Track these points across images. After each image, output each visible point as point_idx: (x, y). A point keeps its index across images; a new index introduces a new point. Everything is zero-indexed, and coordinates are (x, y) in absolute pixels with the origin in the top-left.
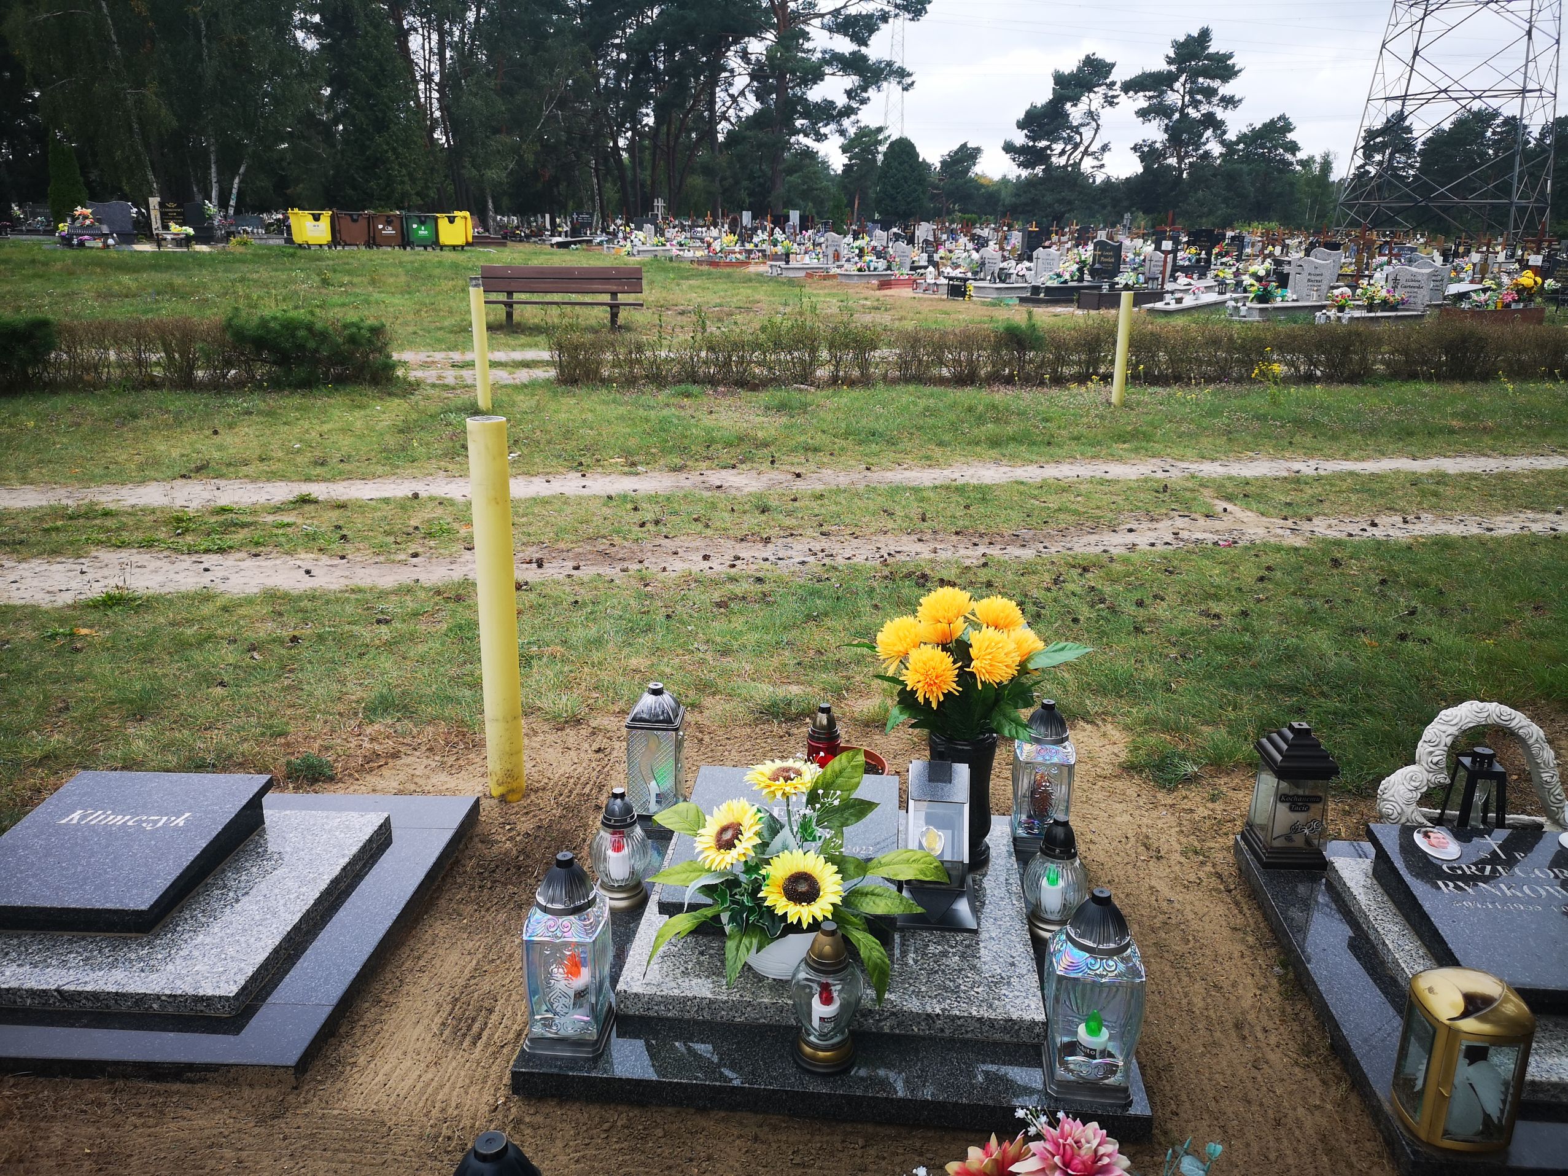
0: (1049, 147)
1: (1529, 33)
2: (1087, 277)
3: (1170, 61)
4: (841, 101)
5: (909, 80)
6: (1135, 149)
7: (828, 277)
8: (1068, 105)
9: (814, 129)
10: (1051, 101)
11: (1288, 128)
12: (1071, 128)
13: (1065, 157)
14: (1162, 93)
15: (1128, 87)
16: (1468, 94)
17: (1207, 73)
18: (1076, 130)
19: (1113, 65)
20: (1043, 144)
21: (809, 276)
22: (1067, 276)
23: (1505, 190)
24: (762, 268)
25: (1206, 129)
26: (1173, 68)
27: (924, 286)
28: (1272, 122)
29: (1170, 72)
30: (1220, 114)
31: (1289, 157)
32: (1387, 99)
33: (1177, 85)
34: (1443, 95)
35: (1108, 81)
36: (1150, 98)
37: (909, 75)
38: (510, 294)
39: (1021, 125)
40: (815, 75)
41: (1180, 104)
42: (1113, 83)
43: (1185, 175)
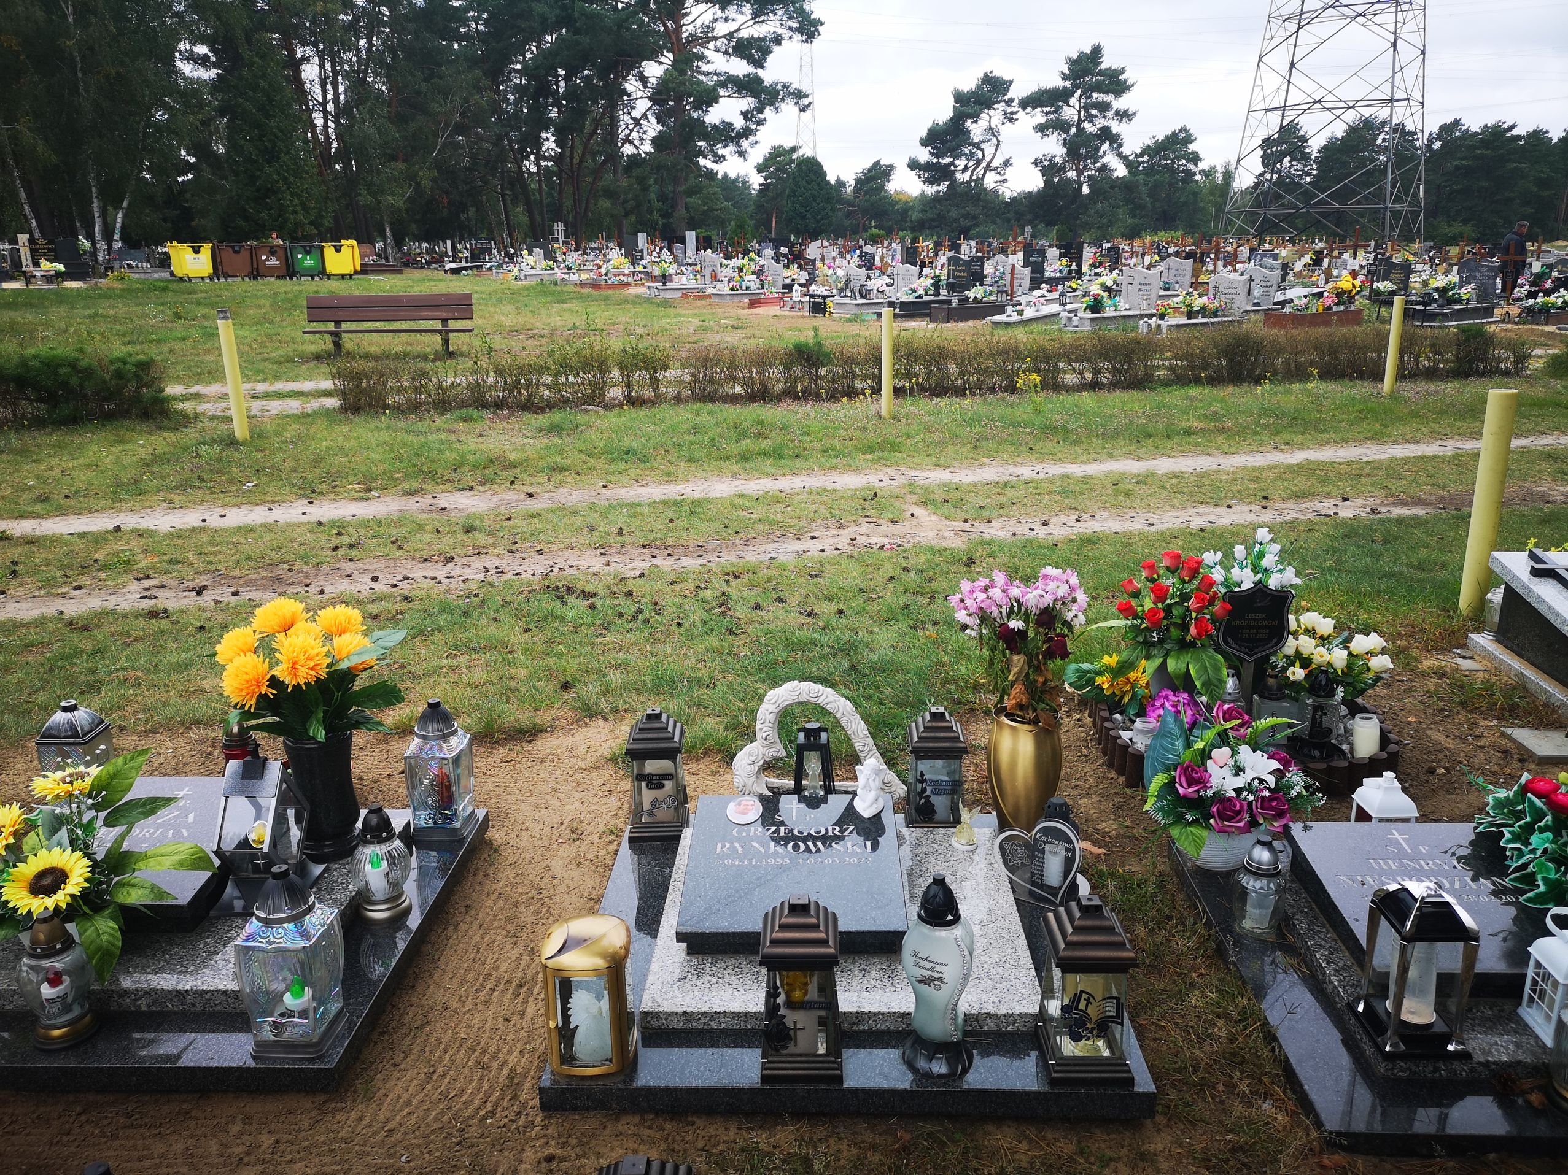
0: (952, 163)
1: (1394, 45)
2: (943, 292)
3: (1065, 78)
4: (739, 123)
5: (806, 101)
6: (1036, 163)
7: (704, 296)
8: (969, 123)
9: (712, 150)
10: (952, 119)
11: (1189, 139)
12: (973, 144)
13: (968, 173)
14: (1058, 109)
15: (1025, 103)
16: (1343, 104)
17: (1099, 88)
18: (977, 146)
19: (1011, 82)
20: (947, 160)
21: (685, 296)
22: (921, 291)
23: (1379, 196)
24: (642, 290)
25: (1103, 142)
26: (1068, 84)
27: (790, 303)
28: (1174, 134)
29: (1065, 88)
30: (1115, 127)
31: (1191, 166)
32: (1267, 110)
33: (1073, 101)
34: (1317, 105)
35: (1006, 98)
36: (1047, 113)
37: (806, 96)
38: (338, 323)
39: (924, 143)
40: (709, 98)
41: (1076, 119)
42: (1011, 100)
43: (1085, 190)
